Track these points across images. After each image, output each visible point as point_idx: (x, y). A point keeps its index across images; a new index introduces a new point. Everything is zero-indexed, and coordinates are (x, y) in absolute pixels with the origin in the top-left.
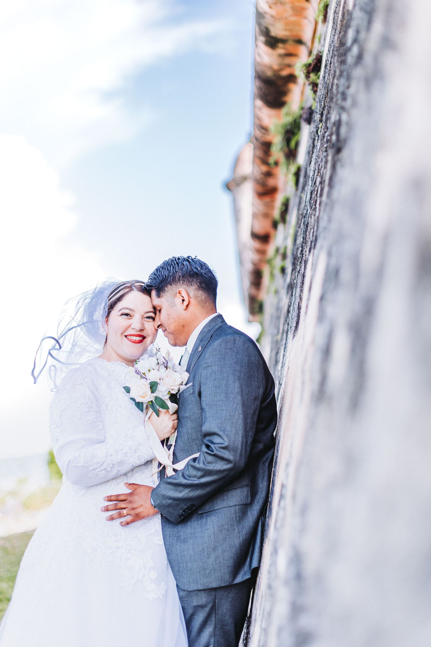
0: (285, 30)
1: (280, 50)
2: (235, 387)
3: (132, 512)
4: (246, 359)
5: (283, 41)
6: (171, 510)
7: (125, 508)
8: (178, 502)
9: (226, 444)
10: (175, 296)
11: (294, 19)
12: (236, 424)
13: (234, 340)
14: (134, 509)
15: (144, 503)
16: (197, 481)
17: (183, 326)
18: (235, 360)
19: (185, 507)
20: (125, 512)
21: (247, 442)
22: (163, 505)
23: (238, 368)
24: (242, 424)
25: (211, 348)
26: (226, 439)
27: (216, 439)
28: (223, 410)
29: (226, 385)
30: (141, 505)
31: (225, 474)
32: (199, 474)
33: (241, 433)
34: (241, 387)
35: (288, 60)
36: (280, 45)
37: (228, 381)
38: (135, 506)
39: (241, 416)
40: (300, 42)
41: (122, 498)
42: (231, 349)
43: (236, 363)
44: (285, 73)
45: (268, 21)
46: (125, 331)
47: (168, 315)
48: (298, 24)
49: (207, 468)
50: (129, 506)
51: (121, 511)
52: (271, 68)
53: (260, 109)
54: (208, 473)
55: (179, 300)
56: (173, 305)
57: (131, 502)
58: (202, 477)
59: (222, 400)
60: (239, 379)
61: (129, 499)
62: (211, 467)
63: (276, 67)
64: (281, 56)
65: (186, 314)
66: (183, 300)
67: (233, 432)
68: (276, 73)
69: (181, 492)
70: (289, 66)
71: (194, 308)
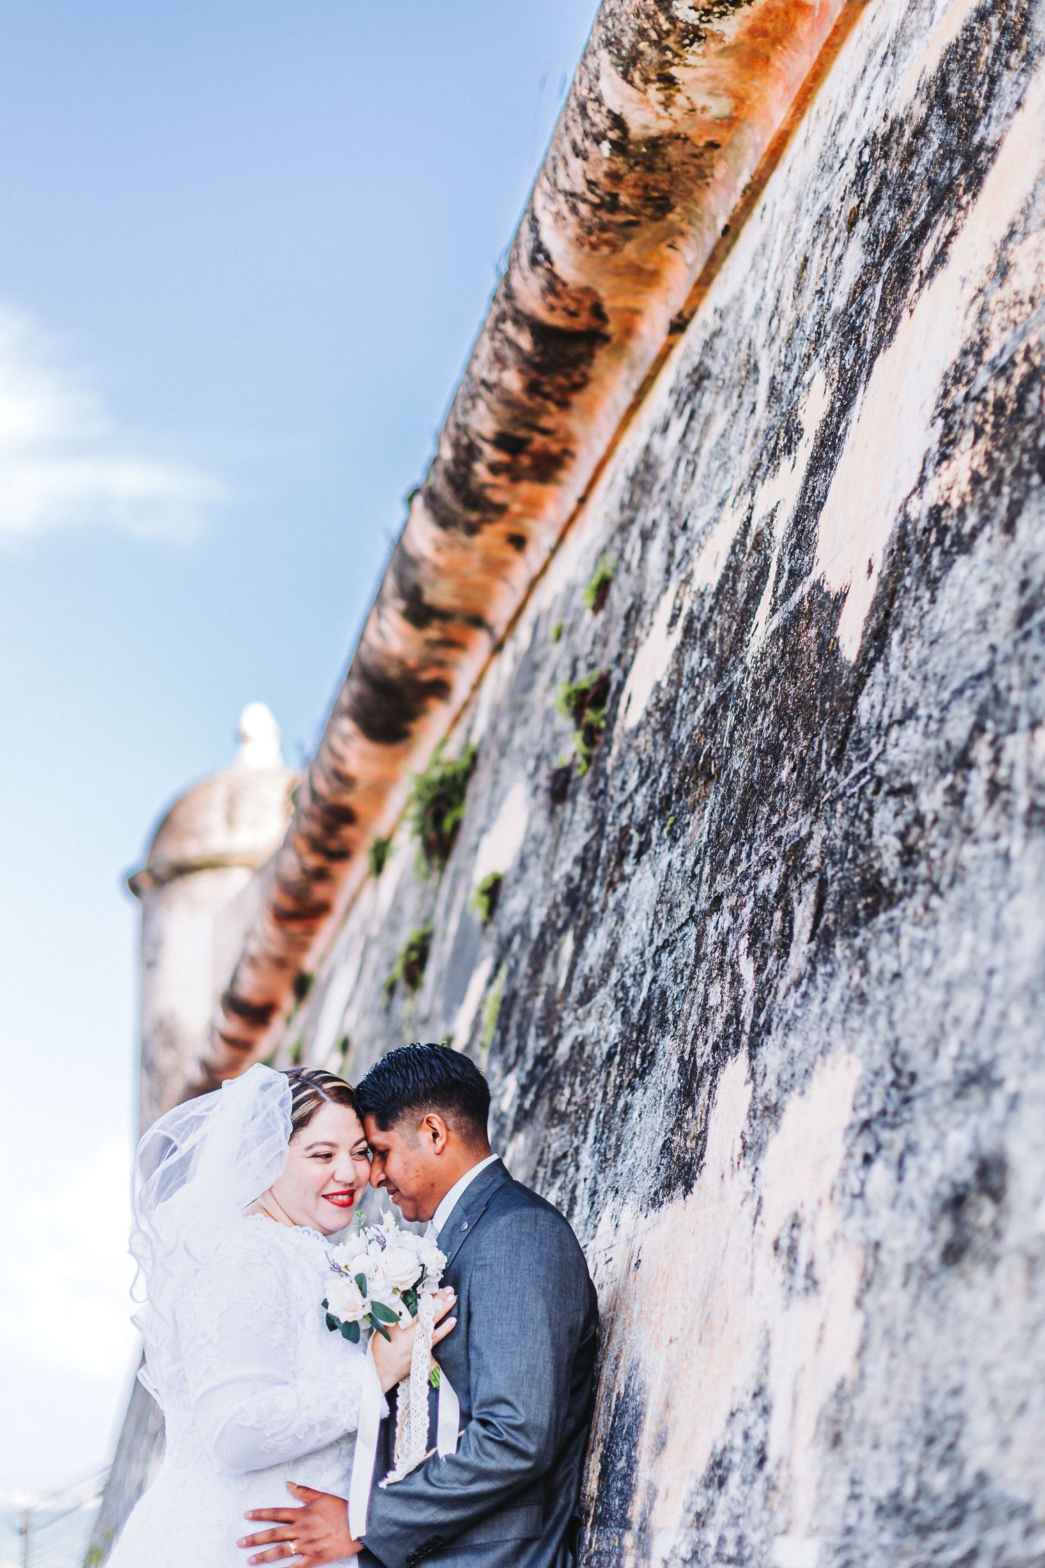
0: (456, 595)
1: (433, 633)
2: (538, 1309)
3: (309, 1549)
4: (557, 1254)
5: (443, 615)
6: (393, 1547)
7: (292, 1540)
8: (410, 1531)
9: (520, 1421)
10: (419, 1126)
11: (480, 578)
12: (539, 1382)
13: (536, 1216)
14: (312, 1541)
15: (333, 1531)
16: (460, 1491)
17: (433, 1185)
18: (536, 1256)
19: (422, 1542)
20: (292, 1546)
21: (558, 1416)
22: (379, 1537)
23: (542, 1271)
24: (550, 1383)
25: (491, 1230)
26: (522, 1410)
27: (503, 1410)
28: (513, 1353)
29: (521, 1304)
30: (329, 1535)
31: (515, 1479)
32: (466, 1476)
33: (548, 1399)
34: (549, 1311)
35: (440, 653)
36: (436, 623)
37: (524, 1296)
38: (315, 1536)
39: (549, 1367)
40: (477, 621)
41: (285, 1516)
42: (530, 1234)
43: (539, 1262)
44: (427, 676)
45: (423, 575)
46: (324, 1186)
47: (405, 1163)
48: (486, 591)
49: (483, 1465)
50: (303, 1535)
51: (286, 1545)
52: (401, 662)
53: (346, 739)
54: (483, 1475)
55: (426, 1135)
56: (414, 1145)
57: (306, 1527)
58: (471, 1482)
59: (513, 1334)
60: (545, 1293)
61: (302, 1520)
62: (490, 1465)
63: (412, 662)
64: (431, 644)
65: (440, 1163)
66: (435, 1135)
67: (534, 1397)
68: (409, 676)
69: (419, 1510)
70: (441, 664)
71: (456, 1150)
